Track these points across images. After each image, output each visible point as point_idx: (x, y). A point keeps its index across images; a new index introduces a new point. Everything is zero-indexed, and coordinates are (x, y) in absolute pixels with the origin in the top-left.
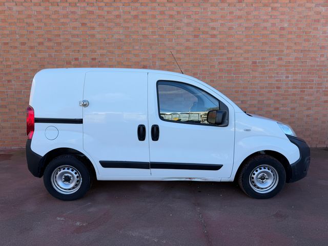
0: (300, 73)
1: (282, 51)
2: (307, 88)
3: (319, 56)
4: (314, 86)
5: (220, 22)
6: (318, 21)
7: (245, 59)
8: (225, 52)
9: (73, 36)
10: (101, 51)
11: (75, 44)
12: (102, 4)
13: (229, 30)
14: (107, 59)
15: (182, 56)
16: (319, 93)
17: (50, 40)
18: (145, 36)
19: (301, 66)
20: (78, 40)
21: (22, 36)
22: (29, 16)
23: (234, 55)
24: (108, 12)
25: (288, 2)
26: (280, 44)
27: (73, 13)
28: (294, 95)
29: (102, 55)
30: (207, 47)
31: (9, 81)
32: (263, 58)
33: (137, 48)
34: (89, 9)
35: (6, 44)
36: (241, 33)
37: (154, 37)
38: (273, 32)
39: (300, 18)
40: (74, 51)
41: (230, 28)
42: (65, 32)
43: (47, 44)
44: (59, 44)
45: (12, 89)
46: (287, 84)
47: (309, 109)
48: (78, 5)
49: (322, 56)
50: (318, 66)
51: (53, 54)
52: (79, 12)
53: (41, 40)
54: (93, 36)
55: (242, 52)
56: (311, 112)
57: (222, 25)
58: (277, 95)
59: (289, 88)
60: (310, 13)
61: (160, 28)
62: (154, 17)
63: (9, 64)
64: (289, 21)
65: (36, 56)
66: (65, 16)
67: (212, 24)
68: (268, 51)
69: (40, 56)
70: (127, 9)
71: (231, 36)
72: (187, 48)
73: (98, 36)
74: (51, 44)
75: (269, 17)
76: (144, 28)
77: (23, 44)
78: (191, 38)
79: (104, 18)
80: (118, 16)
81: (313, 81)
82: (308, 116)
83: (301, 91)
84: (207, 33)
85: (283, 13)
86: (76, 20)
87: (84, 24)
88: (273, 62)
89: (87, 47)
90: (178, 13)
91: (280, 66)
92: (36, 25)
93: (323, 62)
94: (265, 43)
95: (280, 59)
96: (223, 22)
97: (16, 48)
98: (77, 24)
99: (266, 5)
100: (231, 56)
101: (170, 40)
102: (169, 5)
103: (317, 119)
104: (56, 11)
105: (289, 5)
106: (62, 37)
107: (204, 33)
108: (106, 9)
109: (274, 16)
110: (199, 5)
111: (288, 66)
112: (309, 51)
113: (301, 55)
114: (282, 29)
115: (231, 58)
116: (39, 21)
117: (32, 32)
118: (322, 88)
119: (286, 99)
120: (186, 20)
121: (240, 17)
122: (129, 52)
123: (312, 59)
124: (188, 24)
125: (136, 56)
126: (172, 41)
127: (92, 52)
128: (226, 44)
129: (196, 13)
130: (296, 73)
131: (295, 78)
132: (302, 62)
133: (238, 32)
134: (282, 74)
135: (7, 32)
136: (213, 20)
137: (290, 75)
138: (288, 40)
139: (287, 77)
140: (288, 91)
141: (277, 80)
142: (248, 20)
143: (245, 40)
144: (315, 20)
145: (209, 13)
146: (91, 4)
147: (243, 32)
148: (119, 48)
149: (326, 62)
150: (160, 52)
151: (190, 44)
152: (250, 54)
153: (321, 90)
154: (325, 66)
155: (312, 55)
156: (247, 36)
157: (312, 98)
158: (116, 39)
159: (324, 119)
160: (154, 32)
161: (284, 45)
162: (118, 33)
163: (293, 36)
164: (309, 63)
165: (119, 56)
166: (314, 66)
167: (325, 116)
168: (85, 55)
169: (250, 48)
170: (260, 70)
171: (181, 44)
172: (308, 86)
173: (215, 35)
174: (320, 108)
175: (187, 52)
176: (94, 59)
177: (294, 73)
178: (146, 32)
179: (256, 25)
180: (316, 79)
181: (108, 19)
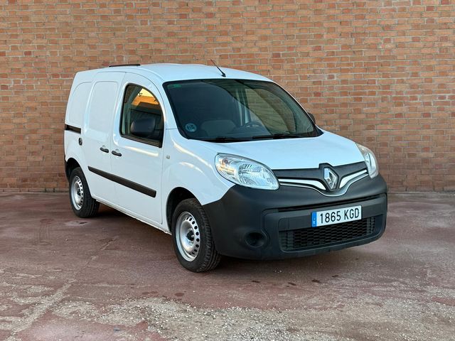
0: (352, 71)
1: (320, 36)
2: (365, 93)
3: (382, 41)
4: (377, 91)
7: (261, 49)
10: (40, 41)
14: (48, 54)
15: (162, 47)
16: (385, 102)
18: (103, 17)
19: (353, 59)
20: (4, 25)
23: (243, 45)
26: (316, 24)
28: (345, 105)
29: (40, 47)
30: (201, 33)
32: (290, 48)
33: (93, 35)
36: (253, 9)
37: (119, 18)
38: (303, 6)
46: (331, 88)
47: (371, 127)
49: (387, 41)
50: (382, 57)
54: (27, 18)
55: (255, 38)
56: (373, 133)
58: (316, 106)
59: (335, 94)
61: (127, 5)
68: (297, 37)
71: (237, 15)
72: (170, 34)
73: (34, 19)
76: (103, 6)
78: (175, 18)
81: (374, 82)
82: (370, 139)
83: (356, 99)
84: (199, 10)
88: (307, 54)
89: (17, 35)
91: (320, 59)
93: (390, 50)
94: (293, 25)
95: (318, 48)
100: (238, 45)
101: (144, 23)
103: (385, 145)
107: (194, 10)
111: (333, 59)
112: (364, 34)
113: (352, 41)
115: (239, 50)
118: (390, 93)
119: (332, 112)
122: (81, 42)
123: (370, 47)
125: (92, 47)
126: (146, 24)
127: (26, 43)
128: (230, 27)
130: (347, 71)
131: (343, 78)
132: (354, 52)
133: (248, 9)
134: (322, 72)
137: (335, 74)
138: (330, 17)
139: (331, 77)
140: (334, 100)
141: (314, 83)
143: (259, 20)
147: (255, 7)
148: (66, 36)
149: (395, 52)
150: (129, 40)
151: (174, 28)
152: (269, 42)
153: (389, 96)
154: (394, 57)
155: (370, 40)
156: (263, 14)
157: (375, 110)
158: (60, 23)
159: (398, 144)
160: (117, 11)
161: (322, 25)
162: (64, 13)
163: (337, 12)
164: (367, 53)
165: (66, 48)
166: (374, 58)
167: (399, 139)
168: (14, 48)
169: (268, 32)
170: (287, 66)
171: (160, 29)
172: (367, 91)
173: (211, 14)
174: (389, 127)
175: (171, 40)
176: (28, 53)
177: (342, 71)
178: (106, 11)
180: (379, 79)
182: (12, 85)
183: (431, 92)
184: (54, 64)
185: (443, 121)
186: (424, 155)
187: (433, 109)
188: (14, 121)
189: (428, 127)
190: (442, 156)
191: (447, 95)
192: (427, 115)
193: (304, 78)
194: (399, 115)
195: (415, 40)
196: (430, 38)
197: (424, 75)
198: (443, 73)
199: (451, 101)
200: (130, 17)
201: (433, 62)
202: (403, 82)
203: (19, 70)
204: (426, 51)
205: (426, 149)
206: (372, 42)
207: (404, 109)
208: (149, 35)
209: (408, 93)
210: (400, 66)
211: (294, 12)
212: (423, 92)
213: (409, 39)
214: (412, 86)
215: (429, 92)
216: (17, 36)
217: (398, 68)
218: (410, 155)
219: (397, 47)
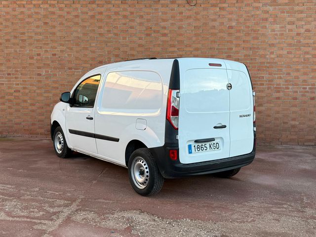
1: (231, 49)
3: (269, 53)
4: (265, 83)
5: (171, 21)
6: (266, 19)
7: (195, 56)
8: (176, 49)
9: (36, 34)
10: (61, 47)
11: (38, 41)
12: (62, 6)
14: (66, 55)
15: (135, 53)
16: (270, 90)
17: (15, 37)
18: (101, 34)
19: (250, 63)
20: (40, 37)
23: (184, 53)
24: (68, 13)
25: (236, 2)
26: (228, 42)
27: (37, 13)
29: (62, 51)
30: (159, 45)
32: (212, 56)
33: (94, 45)
34: (51, 9)
37: (110, 35)
38: (221, 31)
39: (248, 17)
40: (36, 47)
41: (180, 28)
42: (29, 31)
43: (13, 41)
44: (23, 41)
48: (41, 6)
49: (272, 53)
50: (268, 63)
51: (18, 50)
52: (42, 12)
53: (8, 37)
54: (54, 34)
55: (191, 49)
56: (262, 108)
57: (172, 24)
60: (258, 13)
61: (115, 27)
64: (237, 20)
66: (30, 16)
67: (163, 24)
68: (217, 49)
69: (6, 51)
70: (85, 10)
71: (181, 35)
72: (140, 46)
73: (58, 34)
74: (16, 41)
75: (217, 17)
76: (100, 27)
78: (143, 36)
79: (64, 17)
80: (77, 16)
81: (263, 77)
84: (158, 32)
85: (231, 13)
86: (39, 20)
87: (46, 23)
89: (48, 43)
90: (132, 13)
92: (4, 24)
93: (274, 59)
94: (215, 42)
98: (40, 23)
99: (214, 5)
100: (181, 53)
101: (124, 38)
102: (122, 6)
103: (269, 116)
104: (22, 12)
105: (236, 5)
106: (26, 34)
107: (155, 31)
108: (66, 9)
109: (222, 15)
110: (150, 6)
112: (258, 48)
113: (250, 53)
114: (231, 27)
115: (181, 56)
116: (7, 20)
118: (273, 85)
120: (138, 20)
121: (189, 17)
122: (87, 49)
123: (263, 56)
124: (141, 24)
125: (93, 52)
126: (126, 39)
127: (53, 48)
128: (176, 43)
129: (148, 14)
132: (251, 59)
133: (188, 31)
136: (164, 20)
138: (237, 38)
142: (197, 19)
143: (194, 39)
144: (263, 19)
145: (160, 14)
146: (53, 6)
147: (192, 31)
148: (77, 45)
149: (276, 60)
150: (115, 49)
151: (143, 42)
152: (199, 52)
153: (272, 86)
154: (276, 63)
155: (261, 52)
156: (196, 35)
157: (263, 94)
158: (74, 37)
159: (277, 116)
160: (109, 31)
161: (232, 42)
162: (77, 31)
163: (242, 34)
164: (259, 60)
165: (77, 52)
166: (263, 63)
167: (278, 112)
168: (46, 51)
169: (199, 46)
171: (134, 42)
172: (259, 83)
173: (165, 34)
174: (272, 105)
175: (140, 49)
176: (54, 55)
178: (102, 31)
179: (205, 24)
180: (266, 76)
181: (69, 19)
182: (44, 74)
183: (298, 85)
184: (70, 62)
185: (305, 102)
186: (293, 123)
187: (299, 95)
188: (44, 95)
189: (295, 106)
190: (304, 124)
191: (308, 87)
192: (295, 99)
194: (278, 98)
195: (288, 53)
196: (297, 52)
197: (293, 74)
198: (305, 74)
199: (310, 90)
200: (116, 34)
201: (300, 67)
202: (281, 78)
203: (49, 65)
204: (295, 60)
205: (294, 120)
206: (263, 53)
207: (281, 94)
208: (127, 46)
209: (283, 85)
210: (280, 68)
211: (215, 34)
212: (293, 85)
213: (285, 52)
214: (286, 81)
215: (297, 85)
217: (278, 69)
218: (284, 123)
219: (277, 57)
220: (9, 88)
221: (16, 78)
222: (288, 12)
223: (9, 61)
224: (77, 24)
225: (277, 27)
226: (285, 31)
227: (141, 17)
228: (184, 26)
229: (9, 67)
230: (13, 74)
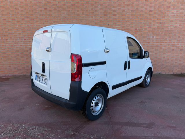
0: (160, 35)
1: (151, 23)
2: (163, 43)
4: (167, 42)
6: (169, 7)
7: (131, 27)
8: (121, 24)
9: (41, 15)
11: (41, 19)
13: (123, 11)
16: (169, 46)
17: (28, 17)
18: (78, 15)
19: (160, 31)
20: (43, 17)
21: (13, 15)
22: (17, 5)
23: (125, 26)
24: (59, 2)
26: (149, 19)
27: (40, 3)
28: (157, 46)
30: (111, 21)
31: (7, 40)
32: (141, 27)
35: (4, 19)
38: (146, 13)
39: (160, 5)
40: (41, 23)
41: (124, 11)
42: (36, 13)
43: (26, 19)
44: (33, 19)
45: (8, 44)
46: (153, 41)
47: (164, 54)
49: (171, 25)
50: (169, 31)
51: (30, 25)
53: (23, 17)
54: (51, 15)
55: (129, 23)
56: (165, 55)
57: (119, 9)
58: (148, 46)
59: (154, 43)
60: (165, 3)
61: (86, 11)
62: (83, 5)
63: (6, 30)
64: (154, 7)
65: (20, 26)
66: (36, 5)
67: (114, 9)
68: (143, 23)
69: (23, 26)
71: (124, 15)
72: (101, 21)
73: (53, 15)
74: (28, 20)
75: (144, 5)
76: (78, 11)
77: (14, 19)
78: (103, 16)
79: (56, 5)
80: (64, 5)
81: (166, 39)
82: (164, 57)
83: (161, 44)
84: (111, 13)
85: (151, 3)
86: (41, 7)
87: (46, 9)
88: (146, 29)
90: (96, 3)
91: (149, 31)
92: (20, 9)
93: (172, 29)
94: (141, 19)
95: (150, 27)
96: (119, 8)
97: (9, 22)
98: (42, 9)
100: (124, 26)
101: (92, 17)
103: (168, 59)
104: (31, 2)
106: (34, 16)
107: (109, 13)
109: (146, 4)
111: (154, 31)
112: (165, 23)
113: (160, 25)
114: (151, 11)
117: (18, 13)
118: (171, 43)
119: (153, 48)
120: (100, 7)
121: (128, 5)
123: (166, 27)
124: (101, 9)
126: (93, 18)
128: (121, 19)
129: (105, 3)
130: (158, 35)
131: (157, 37)
132: (161, 29)
133: (127, 13)
134: (151, 35)
135: (4, 13)
136: (114, 7)
137: (155, 36)
138: (154, 17)
139: (153, 37)
140: (153, 45)
141: (148, 39)
142: (133, 6)
143: (131, 17)
144: (168, 7)
145: (112, 3)
147: (130, 13)
149: (174, 29)
151: (102, 19)
152: (134, 25)
153: (171, 44)
154: (173, 31)
155: (166, 25)
157: (166, 48)
158: (63, 17)
159: (172, 59)
160: (83, 13)
161: (151, 20)
162: (64, 14)
163: (157, 15)
164: (165, 29)
166: (167, 31)
167: (173, 57)
169: (134, 21)
170: (139, 33)
171: (97, 19)
172: (164, 42)
173: (115, 15)
174: (170, 53)
177: (157, 35)
179: (137, 9)
180: (168, 38)
181: (59, 6)
187: (183, 48)
189: (181, 54)
192: (182, 50)
193: (145, 37)
194: (173, 50)
195: (180, 25)
197: (182, 37)
200: (87, 15)
202: (175, 39)
204: (183, 29)
205: (180, 61)
207: (175, 48)
208: (94, 22)
209: (176, 43)
210: (175, 34)
212: (181, 43)
213: (178, 25)
214: (178, 41)
215: (183, 42)
216: (47, 21)
217: (174, 35)
218: (175, 62)
219: (174, 27)
220: (26, 47)
221: (29, 42)
222: (181, 3)
223: (25, 31)
224: (64, 9)
225: (175, 11)
226: (179, 13)
227: (102, 5)
228: (126, 10)
229: (25, 36)
230: (28, 40)
